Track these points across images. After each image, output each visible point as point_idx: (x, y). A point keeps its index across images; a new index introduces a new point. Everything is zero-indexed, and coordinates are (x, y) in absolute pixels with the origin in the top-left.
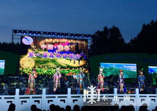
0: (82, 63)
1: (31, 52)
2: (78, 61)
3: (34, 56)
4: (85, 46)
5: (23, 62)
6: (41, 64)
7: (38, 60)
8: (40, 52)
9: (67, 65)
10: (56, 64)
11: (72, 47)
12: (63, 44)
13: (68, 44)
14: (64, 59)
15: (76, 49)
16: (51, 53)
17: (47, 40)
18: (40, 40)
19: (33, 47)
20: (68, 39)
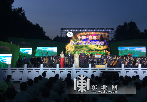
0: (105, 47)
1: (72, 41)
2: (102, 46)
3: (74, 44)
4: (107, 36)
5: (67, 48)
6: (79, 48)
7: (76, 46)
8: (78, 41)
9: (95, 49)
10: (88, 48)
11: (98, 37)
12: (92, 35)
13: (96, 35)
14: (93, 45)
15: (101, 38)
16: (84, 41)
17: (82, 33)
18: (78, 34)
19: (73, 38)
20: (95, 32)
